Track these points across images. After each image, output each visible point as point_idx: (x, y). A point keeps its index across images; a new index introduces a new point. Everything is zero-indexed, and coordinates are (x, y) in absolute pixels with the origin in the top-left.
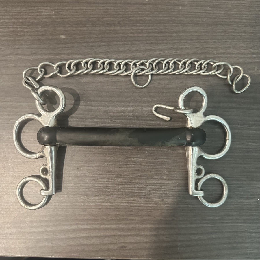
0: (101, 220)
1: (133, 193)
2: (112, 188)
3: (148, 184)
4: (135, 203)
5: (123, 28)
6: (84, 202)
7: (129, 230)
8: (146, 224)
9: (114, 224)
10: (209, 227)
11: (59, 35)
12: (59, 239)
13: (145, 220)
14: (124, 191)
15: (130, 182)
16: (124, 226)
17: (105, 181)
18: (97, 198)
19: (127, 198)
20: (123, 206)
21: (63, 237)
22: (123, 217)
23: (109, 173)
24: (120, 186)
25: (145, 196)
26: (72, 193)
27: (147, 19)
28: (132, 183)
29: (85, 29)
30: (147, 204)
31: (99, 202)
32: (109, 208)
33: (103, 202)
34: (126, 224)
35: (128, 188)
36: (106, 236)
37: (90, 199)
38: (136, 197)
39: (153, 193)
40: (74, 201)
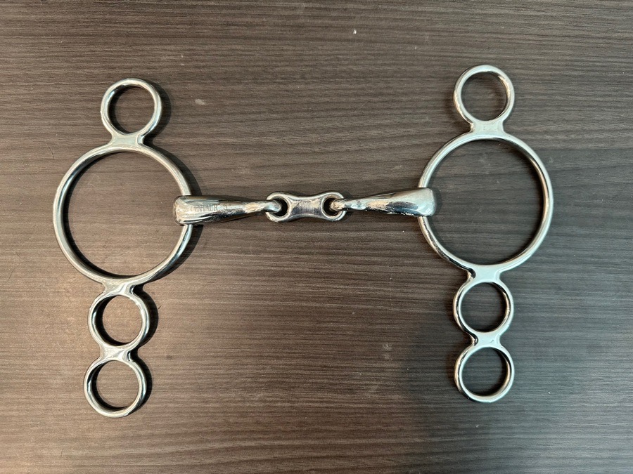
0: (275, 433)
1: (331, 384)
2: (293, 376)
3: (357, 370)
4: (334, 402)
5: (311, 87)
6: (244, 402)
7: (324, 448)
8: (353, 438)
9: (297, 438)
10: (463, 441)
11: (194, 99)
12: (201, 465)
13: (351, 431)
14: (314, 381)
15: (325, 366)
16: (316, 442)
17: (280, 365)
18: (267, 394)
19: (320, 395)
20: (313, 407)
21: (208, 461)
22: (313, 427)
23: (288, 351)
24: (308, 372)
25: (351, 391)
26: (222, 385)
27: (355, 68)
28: (328, 367)
29: (240, 87)
30: (356, 403)
31: (270, 402)
32: (289, 412)
33: (277, 402)
34: (318, 438)
35: (322, 377)
36: (283, 460)
37: (254, 397)
38: (335, 391)
39: (366, 385)
40: (225, 400)
